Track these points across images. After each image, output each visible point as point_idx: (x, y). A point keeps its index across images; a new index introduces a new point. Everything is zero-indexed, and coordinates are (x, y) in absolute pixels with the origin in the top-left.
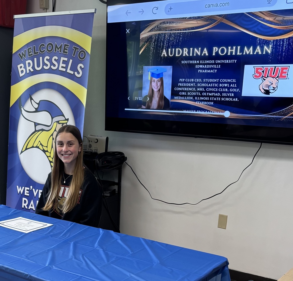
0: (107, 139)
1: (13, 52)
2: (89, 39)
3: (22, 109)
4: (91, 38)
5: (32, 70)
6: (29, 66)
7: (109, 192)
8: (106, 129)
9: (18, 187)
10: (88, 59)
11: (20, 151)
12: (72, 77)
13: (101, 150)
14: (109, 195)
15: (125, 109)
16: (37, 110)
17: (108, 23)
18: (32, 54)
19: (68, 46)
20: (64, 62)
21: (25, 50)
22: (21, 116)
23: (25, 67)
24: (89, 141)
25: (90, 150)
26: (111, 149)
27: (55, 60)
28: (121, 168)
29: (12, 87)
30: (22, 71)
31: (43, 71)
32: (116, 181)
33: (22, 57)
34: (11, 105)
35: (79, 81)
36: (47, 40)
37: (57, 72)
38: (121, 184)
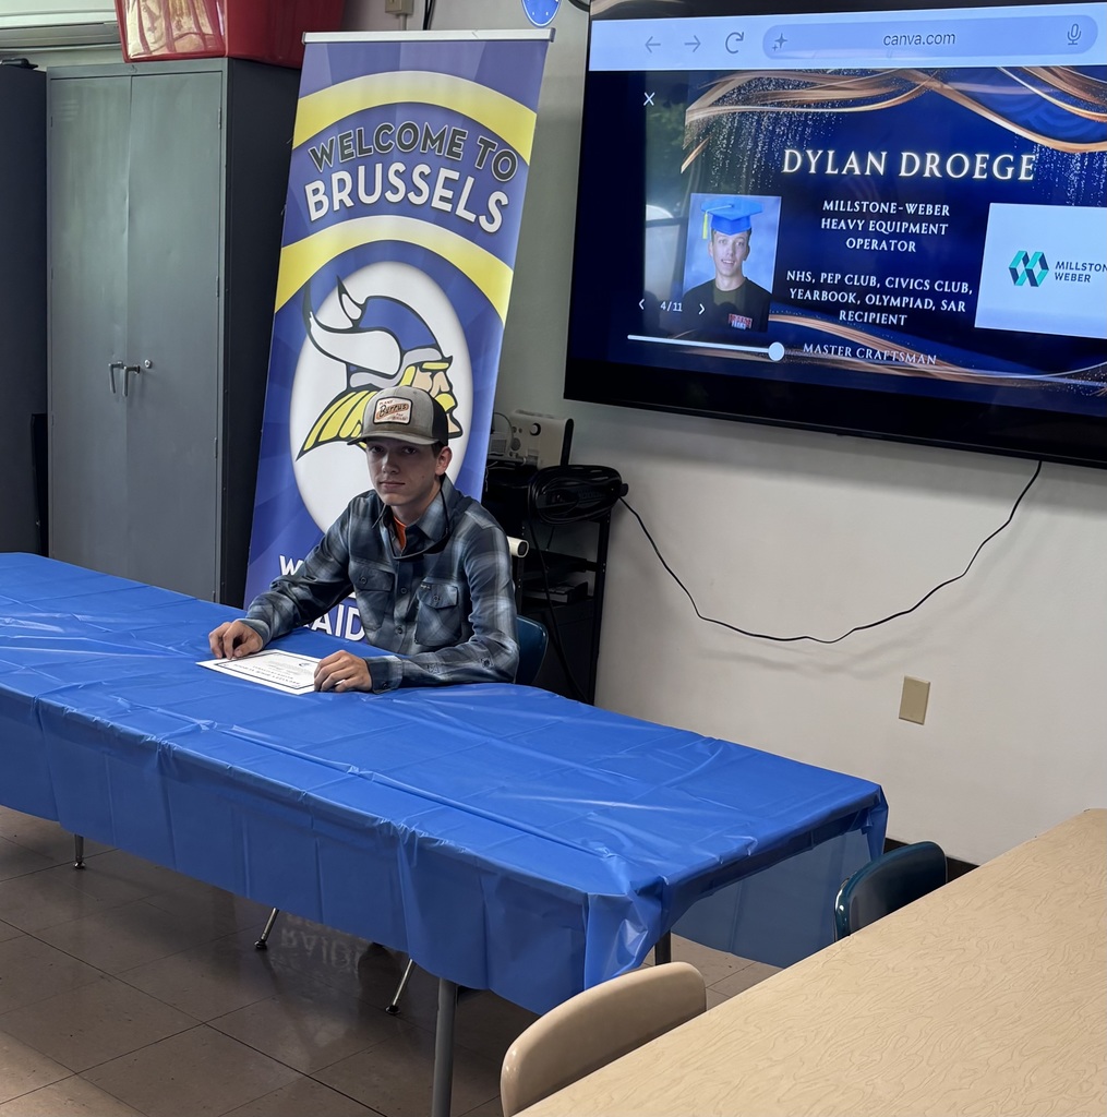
0: (570, 424)
1: (295, 145)
2: (531, 117)
3: (312, 320)
4: (535, 115)
5: (349, 203)
6: (342, 188)
7: (567, 589)
8: (567, 396)
9: (282, 559)
10: (522, 180)
11: (296, 447)
12: (471, 232)
13: (549, 458)
14: (565, 601)
15: (630, 337)
16: (357, 327)
17: (591, 69)
18: (352, 154)
19: (463, 134)
20: (448, 183)
21: (332, 141)
22: (308, 344)
23: (328, 193)
24: (514, 430)
25: (514, 458)
26: (580, 458)
27: (422, 174)
28: (609, 518)
29: (287, 252)
30: (319, 205)
31: (381, 208)
32: (593, 558)
33: (320, 161)
34: (278, 307)
35: (492, 243)
36: (399, 114)
37: (426, 213)
38: (605, 568)
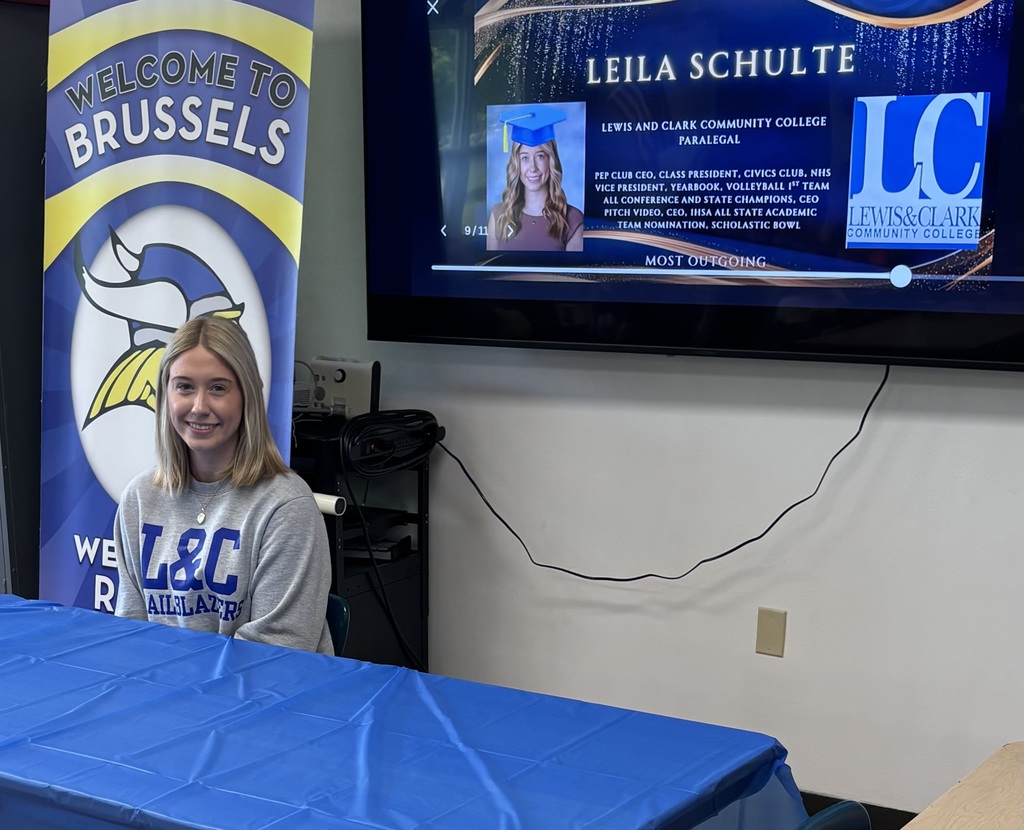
0: (377, 367)
1: (51, 86)
2: (306, 37)
3: (85, 275)
4: (310, 34)
5: (115, 145)
6: (105, 129)
7: (390, 545)
8: (369, 338)
9: (77, 538)
10: (302, 105)
12: (251, 165)
13: (359, 407)
14: (389, 558)
15: (434, 267)
16: (136, 280)
18: (113, 92)
19: (234, 60)
20: (222, 115)
21: (90, 79)
22: (83, 297)
23: (92, 136)
24: (317, 378)
25: (319, 409)
26: (391, 402)
27: (192, 107)
28: (428, 466)
29: (51, 205)
30: (82, 150)
31: (151, 147)
32: (413, 509)
33: (79, 102)
34: (47, 264)
35: (276, 177)
36: (161, 43)
37: (200, 149)
38: (427, 518)
